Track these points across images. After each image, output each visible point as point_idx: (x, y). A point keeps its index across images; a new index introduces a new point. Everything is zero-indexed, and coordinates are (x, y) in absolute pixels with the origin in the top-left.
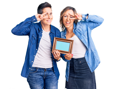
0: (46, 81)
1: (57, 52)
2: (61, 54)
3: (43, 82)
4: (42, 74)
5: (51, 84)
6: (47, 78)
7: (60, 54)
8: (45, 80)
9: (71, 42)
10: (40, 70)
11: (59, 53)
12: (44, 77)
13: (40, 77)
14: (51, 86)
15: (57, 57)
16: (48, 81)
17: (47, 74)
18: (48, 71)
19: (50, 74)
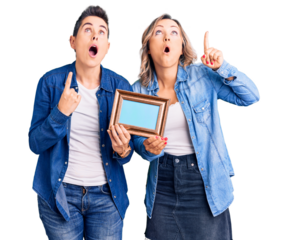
1: (122, 130)
2: (132, 136)
4: (75, 200)
5: (102, 230)
6: (91, 214)
7: (129, 137)
8: (86, 217)
9: (164, 104)
10: (69, 191)
11: (128, 133)
12: (83, 210)
13: (72, 207)
15: (121, 144)
16: (94, 221)
17: (90, 200)
18: (92, 193)
19: (99, 201)
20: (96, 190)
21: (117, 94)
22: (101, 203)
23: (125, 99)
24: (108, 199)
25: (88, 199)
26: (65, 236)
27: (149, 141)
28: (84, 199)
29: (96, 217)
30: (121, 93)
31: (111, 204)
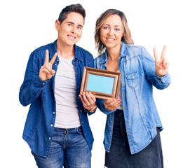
0: (69, 153)
1: (90, 95)
2: (97, 99)
3: (61, 155)
4: (59, 139)
5: (78, 159)
6: (70, 148)
7: (95, 100)
8: (65, 151)
10: (55, 133)
11: (94, 97)
12: (64, 146)
13: (57, 145)
14: (77, 163)
15: (89, 104)
16: (72, 153)
17: (70, 138)
18: (71, 133)
19: (76, 139)
20: (73, 131)
21: (85, 70)
22: (77, 140)
23: (90, 73)
24: (82, 137)
25: (68, 138)
26: (52, 165)
27: (108, 102)
28: (66, 138)
29: (73, 150)
30: (87, 69)
31: (84, 140)
